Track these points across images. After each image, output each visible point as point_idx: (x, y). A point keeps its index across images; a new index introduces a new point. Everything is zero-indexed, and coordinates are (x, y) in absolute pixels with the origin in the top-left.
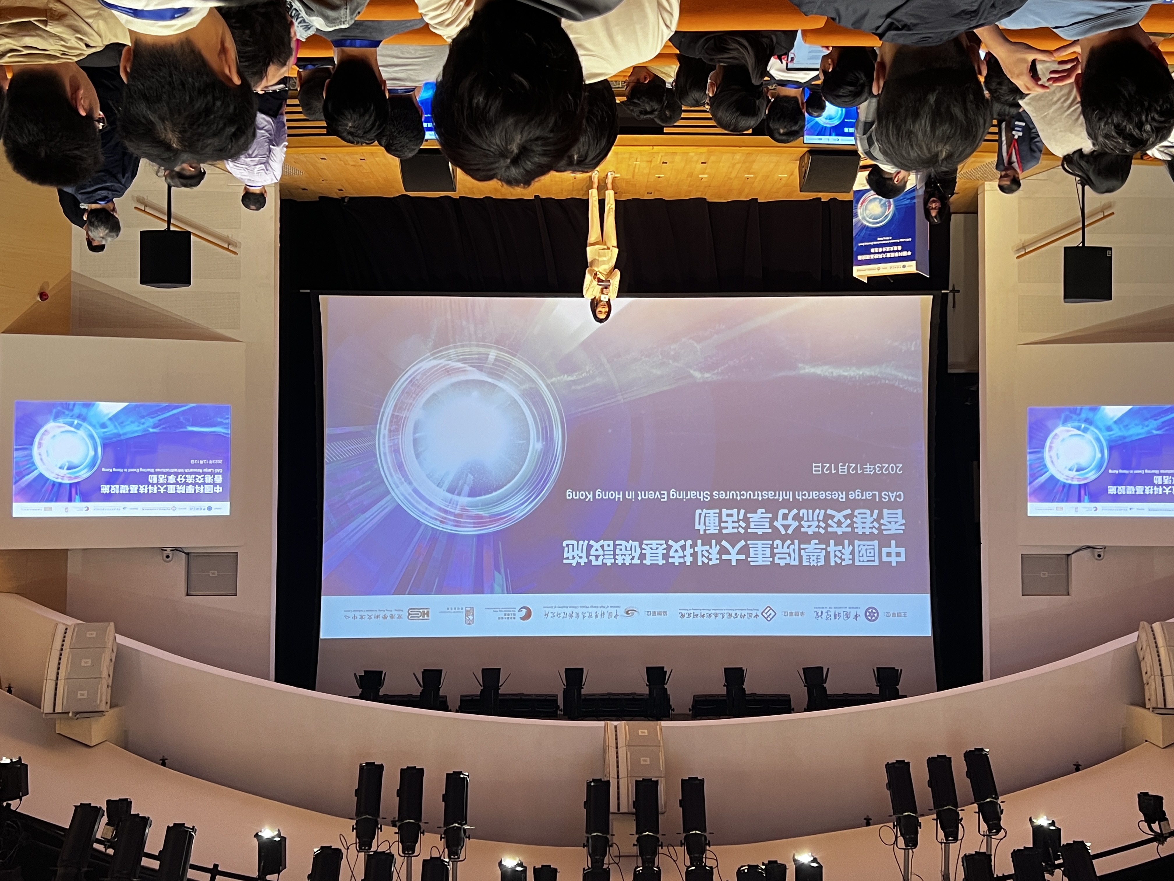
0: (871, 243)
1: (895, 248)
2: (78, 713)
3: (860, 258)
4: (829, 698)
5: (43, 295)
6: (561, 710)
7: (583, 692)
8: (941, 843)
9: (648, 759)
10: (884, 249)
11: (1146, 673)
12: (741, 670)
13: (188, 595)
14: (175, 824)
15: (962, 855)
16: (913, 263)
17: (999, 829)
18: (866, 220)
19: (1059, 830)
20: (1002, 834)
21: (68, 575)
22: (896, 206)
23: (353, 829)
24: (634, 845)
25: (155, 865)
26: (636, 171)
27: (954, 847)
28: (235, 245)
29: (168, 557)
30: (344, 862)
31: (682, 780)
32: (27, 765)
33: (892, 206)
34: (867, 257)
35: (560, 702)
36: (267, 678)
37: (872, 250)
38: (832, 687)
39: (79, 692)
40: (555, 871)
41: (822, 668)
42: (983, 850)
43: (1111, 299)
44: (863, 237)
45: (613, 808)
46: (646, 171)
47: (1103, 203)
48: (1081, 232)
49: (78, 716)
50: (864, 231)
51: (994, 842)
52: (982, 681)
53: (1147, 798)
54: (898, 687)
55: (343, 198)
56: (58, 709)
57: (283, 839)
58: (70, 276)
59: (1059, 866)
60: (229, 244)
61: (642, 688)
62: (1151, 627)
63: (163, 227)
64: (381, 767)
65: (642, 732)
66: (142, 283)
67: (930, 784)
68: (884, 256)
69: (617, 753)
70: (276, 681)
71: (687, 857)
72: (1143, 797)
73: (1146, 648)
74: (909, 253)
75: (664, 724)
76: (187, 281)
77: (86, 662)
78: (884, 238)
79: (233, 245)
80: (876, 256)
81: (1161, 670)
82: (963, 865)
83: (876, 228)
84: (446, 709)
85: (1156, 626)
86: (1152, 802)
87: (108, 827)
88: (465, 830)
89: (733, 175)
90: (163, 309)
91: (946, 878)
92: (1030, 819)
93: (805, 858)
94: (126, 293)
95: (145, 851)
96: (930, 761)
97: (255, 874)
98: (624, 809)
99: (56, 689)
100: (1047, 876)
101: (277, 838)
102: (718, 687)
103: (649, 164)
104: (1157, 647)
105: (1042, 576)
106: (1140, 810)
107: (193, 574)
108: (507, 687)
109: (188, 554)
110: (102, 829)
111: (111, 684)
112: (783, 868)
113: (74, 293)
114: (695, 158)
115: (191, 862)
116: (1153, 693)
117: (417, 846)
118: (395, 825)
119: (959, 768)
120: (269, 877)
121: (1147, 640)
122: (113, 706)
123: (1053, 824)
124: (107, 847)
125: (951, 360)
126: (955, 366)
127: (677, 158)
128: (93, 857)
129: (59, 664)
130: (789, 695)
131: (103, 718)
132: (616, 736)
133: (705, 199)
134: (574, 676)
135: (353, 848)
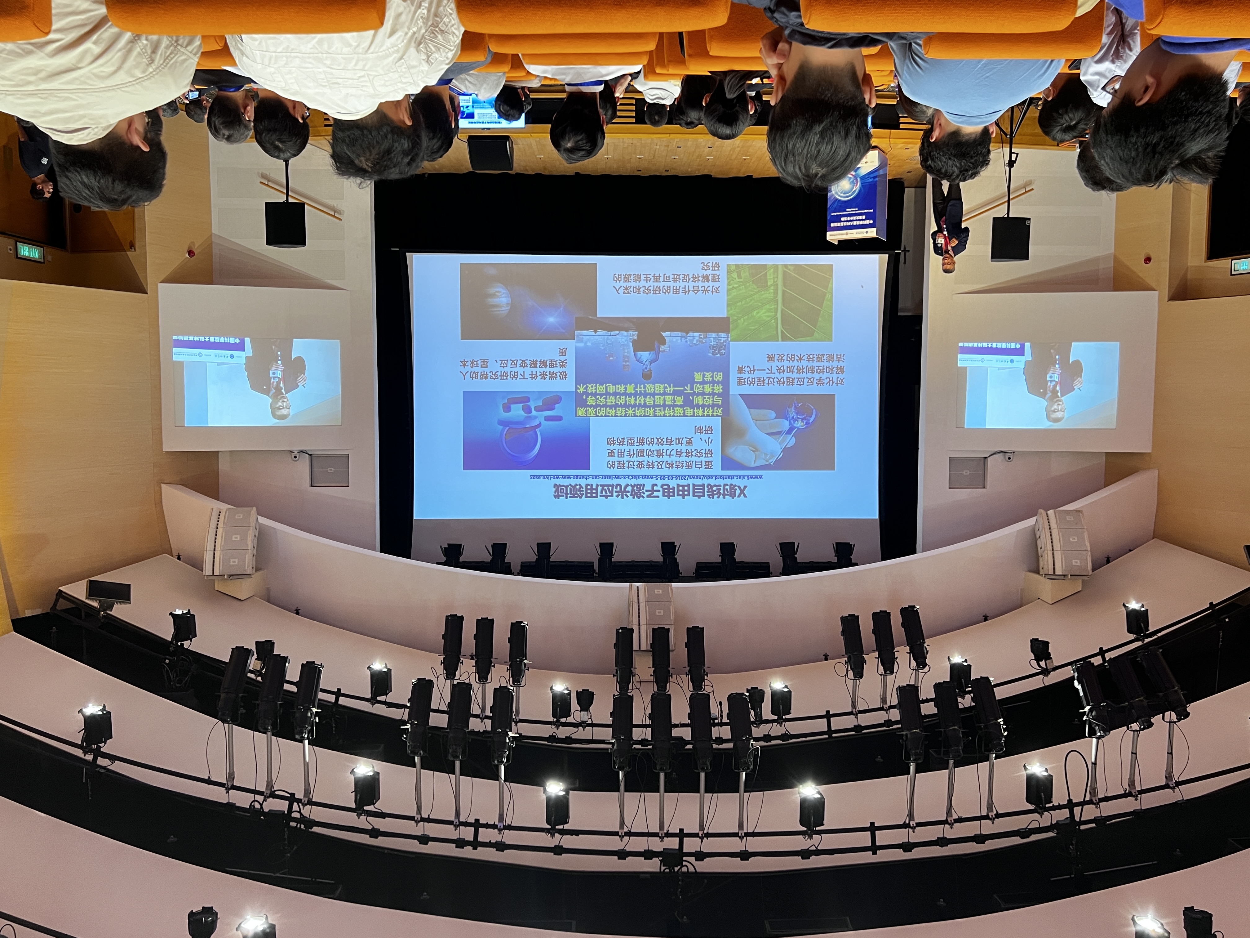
0: (842, 213)
1: (860, 217)
2: (231, 575)
3: (832, 225)
4: (799, 565)
5: (191, 253)
6: (597, 573)
7: (613, 560)
8: (881, 675)
9: (662, 611)
10: (852, 218)
11: (1041, 548)
12: (732, 545)
13: (312, 486)
14: (307, 662)
15: (896, 686)
16: (874, 230)
17: (925, 665)
18: (838, 194)
19: (970, 666)
20: (927, 668)
21: (220, 471)
22: (862, 183)
23: (442, 663)
24: (651, 675)
25: (294, 689)
26: (657, 153)
27: (890, 678)
28: (340, 213)
29: (295, 457)
30: (435, 689)
31: (688, 628)
32: (194, 616)
33: (859, 184)
34: (838, 224)
35: (596, 567)
36: (374, 549)
37: (843, 219)
38: (801, 557)
39: (232, 560)
40: (593, 694)
41: (794, 543)
42: (912, 683)
43: (1027, 258)
44: (835, 208)
45: (635, 647)
46: (664, 154)
47: (1025, 181)
48: (1007, 204)
49: (231, 578)
50: (836, 203)
51: (921, 675)
52: (915, 553)
53: (1037, 642)
54: (851, 557)
56: (217, 573)
57: (390, 670)
58: (212, 238)
59: (969, 692)
60: (335, 212)
61: (657, 556)
62: (1047, 514)
63: (282, 199)
64: (462, 618)
65: (658, 592)
66: (268, 243)
67: (874, 632)
68: (852, 224)
69: (639, 606)
70: (381, 552)
71: (691, 684)
72: (1034, 642)
73: (1042, 530)
74: (871, 222)
75: (674, 585)
76: (303, 243)
77: (236, 538)
78: (852, 209)
79: (338, 212)
80: (845, 224)
81: (1052, 546)
82: (897, 694)
83: (846, 202)
84: (510, 573)
85: (1051, 512)
86: (1041, 646)
87: (257, 661)
88: (525, 664)
89: (734, 157)
90: (284, 264)
91: (884, 700)
92: (949, 658)
93: (778, 685)
94: (255, 252)
95: (286, 679)
96: (874, 615)
97: (369, 696)
98: (643, 647)
99: (214, 557)
100: (959, 699)
101: (385, 670)
102: (715, 556)
103: (666, 148)
104: (1050, 529)
105: (965, 474)
106: (1032, 651)
107: (316, 470)
108: (556, 556)
109: (310, 455)
110: (253, 663)
111: (255, 554)
112: (762, 693)
113: (215, 251)
114: (703, 144)
115: (321, 687)
116: (1046, 563)
117: (490, 675)
118: (472, 659)
119: (896, 620)
120: (379, 698)
121: (1043, 523)
122: (258, 569)
123: (966, 661)
124: (257, 676)
125: (901, 305)
126: (904, 310)
127: (690, 143)
128: (247, 683)
129: (216, 539)
130: (768, 563)
131: (250, 579)
132: (638, 593)
133: (711, 176)
134: (607, 549)
135: (442, 678)
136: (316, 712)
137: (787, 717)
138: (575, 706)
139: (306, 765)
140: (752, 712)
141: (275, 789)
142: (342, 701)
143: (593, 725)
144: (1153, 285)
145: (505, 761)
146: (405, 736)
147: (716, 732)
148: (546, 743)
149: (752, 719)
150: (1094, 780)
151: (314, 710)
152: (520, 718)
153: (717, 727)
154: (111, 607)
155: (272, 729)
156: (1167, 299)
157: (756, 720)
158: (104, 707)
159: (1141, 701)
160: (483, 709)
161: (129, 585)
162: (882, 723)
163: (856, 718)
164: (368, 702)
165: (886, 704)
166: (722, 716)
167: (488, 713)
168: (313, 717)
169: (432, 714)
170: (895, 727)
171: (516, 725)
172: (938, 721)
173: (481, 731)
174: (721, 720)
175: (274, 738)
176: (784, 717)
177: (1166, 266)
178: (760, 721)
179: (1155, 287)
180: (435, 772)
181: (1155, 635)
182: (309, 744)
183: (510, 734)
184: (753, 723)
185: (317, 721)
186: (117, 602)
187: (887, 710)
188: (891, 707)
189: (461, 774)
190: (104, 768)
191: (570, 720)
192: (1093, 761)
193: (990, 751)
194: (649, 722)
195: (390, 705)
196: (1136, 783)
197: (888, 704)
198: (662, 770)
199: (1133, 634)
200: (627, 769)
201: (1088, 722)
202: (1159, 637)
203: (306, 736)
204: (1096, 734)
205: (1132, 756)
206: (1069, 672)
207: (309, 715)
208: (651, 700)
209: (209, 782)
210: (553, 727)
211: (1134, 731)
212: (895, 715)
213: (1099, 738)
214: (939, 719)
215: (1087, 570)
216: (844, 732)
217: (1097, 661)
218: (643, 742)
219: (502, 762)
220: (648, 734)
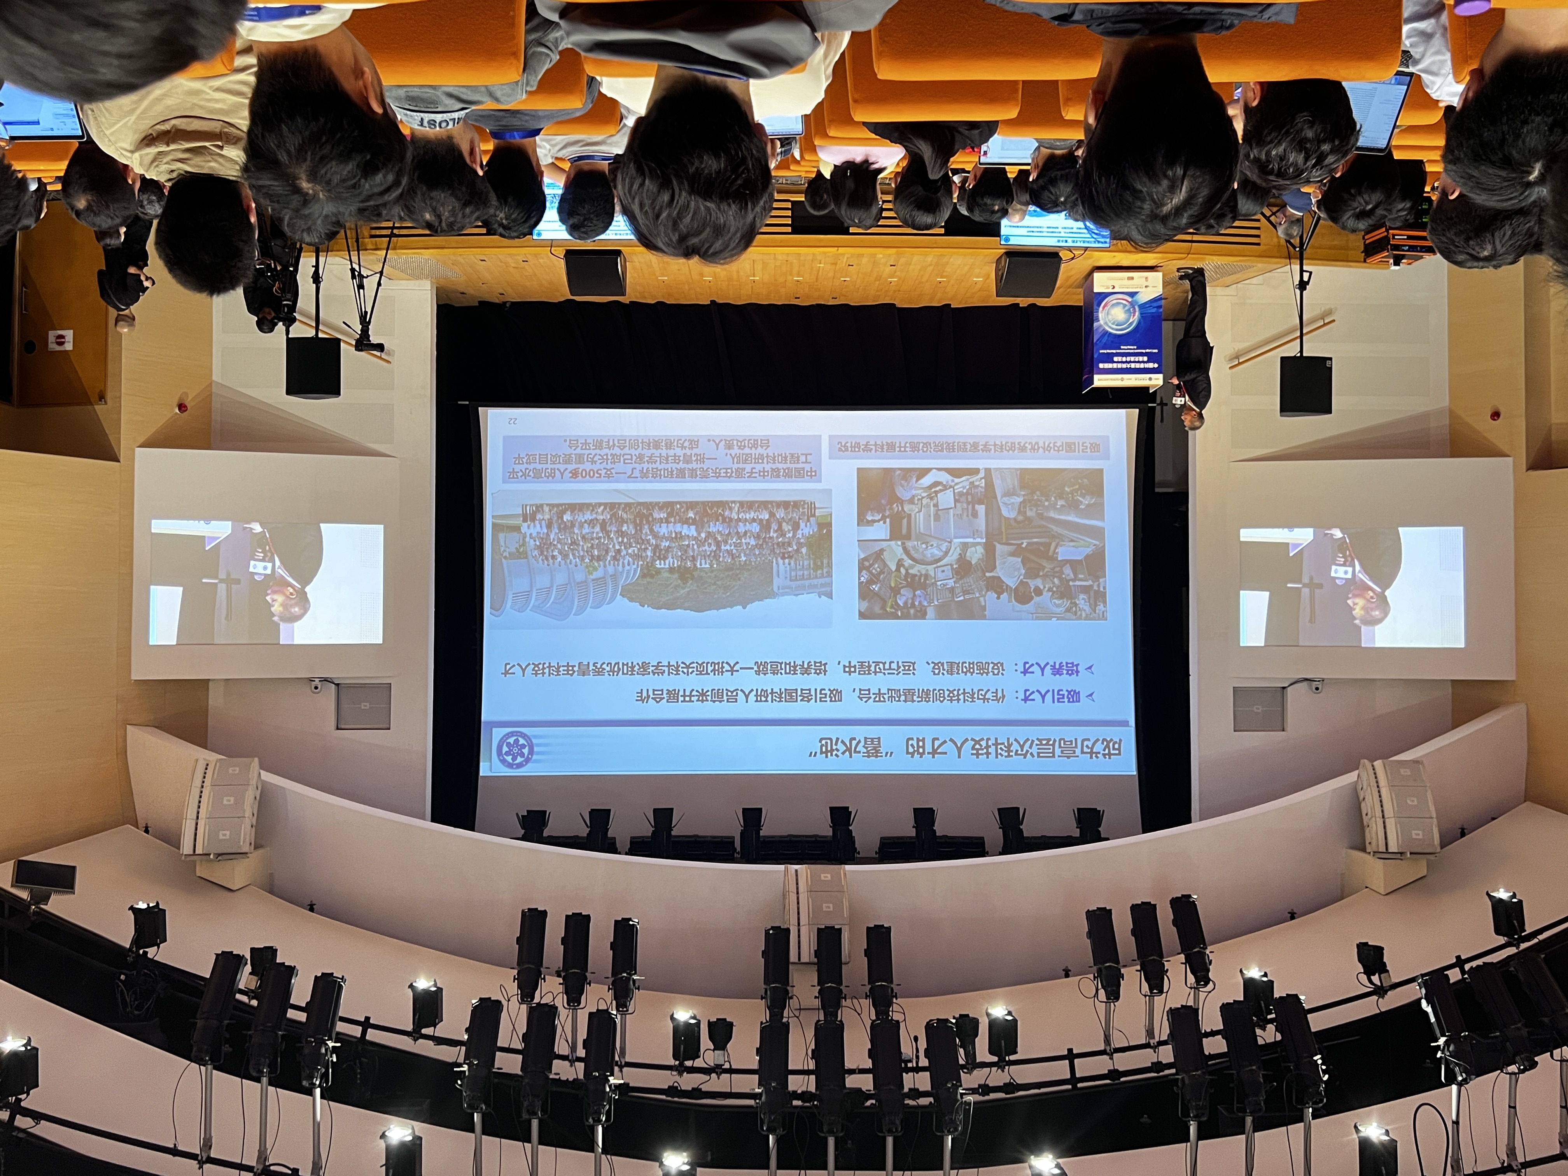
0: (1114, 351)
1: (1141, 359)
2: (219, 855)
3: (1101, 366)
4: (1026, 841)
5: (182, 407)
6: (738, 851)
7: (762, 833)
8: (1145, 996)
9: (831, 905)
10: (1128, 359)
11: (1367, 815)
12: (931, 811)
13: (338, 729)
14: (323, 974)
15: (1167, 1009)
16: (1160, 376)
17: (1207, 981)
18: (1108, 325)
19: (1271, 982)
20: (1210, 986)
21: (209, 707)
22: (1141, 314)
23: (515, 979)
24: (816, 997)
25: (302, 1017)
26: (820, 274)
27: (1158, 1000)
28: (388, 354)
29: (316, 688)
30: (504, 1014)
31: (868, 928)
32: (165, 911)
33: (1137, 314)
34: (1110, 366)
35: (737, 844)
36: (423, 818)
37: (1115, 359)
38: (1029, 829)
39: (221, 833)
40: (731, 1025)
41: (1018, 809)
42: (1191, 1003)
43: (1330, 412)
44: (1105, 344)
45: (793, 957)
46: (831, 275)
47: (1323, 309)
48: (1299, 340)
49: (220, 858)
50: (1106, 337)
51: (1202, 996)
52: (1190, 822)
53: (1366, 948)
54: (1100, 829)
55: (505, 303)
56: (199, 851)
57: (440, 990)
58: (211, 387)
59: (1271, 1021)
61: (825, 829)
62: (1373, 766)
63: (311, 333)
64: (545, 913)
65: (825, 877)
66: (287, 393)
67: (1134, 932)
68: (1128, 366)
69: (798, 898)
70: (432, 821)
71: (873, 1010)
72: (1362, 947)
73: (1367, 789)
74: (1156, 365)
75: (848, 867)
76: (336, 392)
77: (229, 800)
78: (1129, 347)
79: (385, 353)
80: (1120, 366)
81: (1383, 811)
82: (1168, 1020)
83: (1119, 336)
84: (615, 851)
85: (1378, 764)
86: (1372, 953)
87: (252, 976)
88: (634, 981)
89: (924, 279)
91: (1150, 1033)
92: (1241, 971)
93: (999, 1011)
94: (270, 405)
95: (291, 1002)
96: (1134, 908)
97: (409, 1028)
98: (805, 958)
99: (196, 829)
100: (1258, 1031)
101: (433, 989)
102: (907, 829)
103: (834, 267)
104: (1378, 787)
105: (1256, 710)
106: (1359, 961)
107: (345, 706)
108: (680, 828)
109: (338, 685)
110: (246, 979)
111: (254, 824)
112: (975, 1022)
113: (216, 404)
114: (883, 261)
115: (340, 1014)
116: (1374, 836)
117: (583, 997)
118: (559, 976)
119: (1165, 916)
120: (424, 1031)
121: (1368, 779)
122: (257, 847)
123: (1265, 975)
124: (250, 998)
125: (1158, 478)
126: (1164, 484)
127: (864, 260)
128: (235, 1008)
129: (200, 802)
130: (983, 838)
131: (247, 860)
132: (797, 880)
133: (894, 305)
134: (752, 816)
135: (514, 1000)
136: (333, 1047)
137: (1013, 1058)
138: (705, 1042)
139: (316, 1126)
140: (961, 1051)
141: (271, 1162)
142: (372, 1035)
143: (731, 1071)
144: (1505, 449)
145: (604, 1119)
146: (459, 1082)
147: (909, 1081)
148: (664, 1097)
149: (961, 1062)
150: (1456, 1144)
151: (331, 1044)
152: (627, 1060)
153: (911, 1074)
154: (46, 899)
155: (269, 1073)
156: (1524, 467)
157: (967, 1062)
158: (29, 1039)
159: (1519, 1029)
160: (574, 1048)
161: (74, 868)
162: (1149, 1067)
163: (1111, 1059)
164: (408, 1036)
165: (1154, 1038)
166: (917, 1057)
167: (581, 1052)
168: (329, 1053)
169: (498, 1054)
170: (1167, 1072)
171: (621, 1071)
172: (1228, 1064)
173: (571, 1079)
174: (917, 1063)
175: (271, 1089)
176: (1007, 1059)
177: (1521, 424)
178: (973, 1064)
179: (1508, 453)
180: (503, 1140)
181: (1535, 937)
182: (322, 1097)
183: (612, 1080)
184: (963, 1067)
185: (335, 1060)
186: (56, 892)
187: (1155, 1048)
188: (1161, 1043)
189: (541, 1142)
190: (24, 1131)
191: (699, 1063)
192: (1454, 1118)
193: (1304, 1104)
194: (812, 1066)
195: (440, 1041)
196: (1517, 1151)
197: (1157, 1039)
198: (831, 1132)
199: (1504, 936)
200: (780, 1132)
201: (1443, 1061)
202: (1540, 942)
203: (318, 1083)
204: (1455, 1078)
205: (1509, 1111)
206: (1415, 991)
207: (323, 1051)
208: (815, 1035)
209: (174, 1152)
210: (674, 1073)
211: (1510, 1074)
212: (1167, 1054)
213: (1460, 1085)
214: (1230, 1061)
215: (1434, 845)
216: (1094, 1081)
217: (1454, 975)
218: (805, 1096)
219: (599, 1121)
220: (809, 1084)
